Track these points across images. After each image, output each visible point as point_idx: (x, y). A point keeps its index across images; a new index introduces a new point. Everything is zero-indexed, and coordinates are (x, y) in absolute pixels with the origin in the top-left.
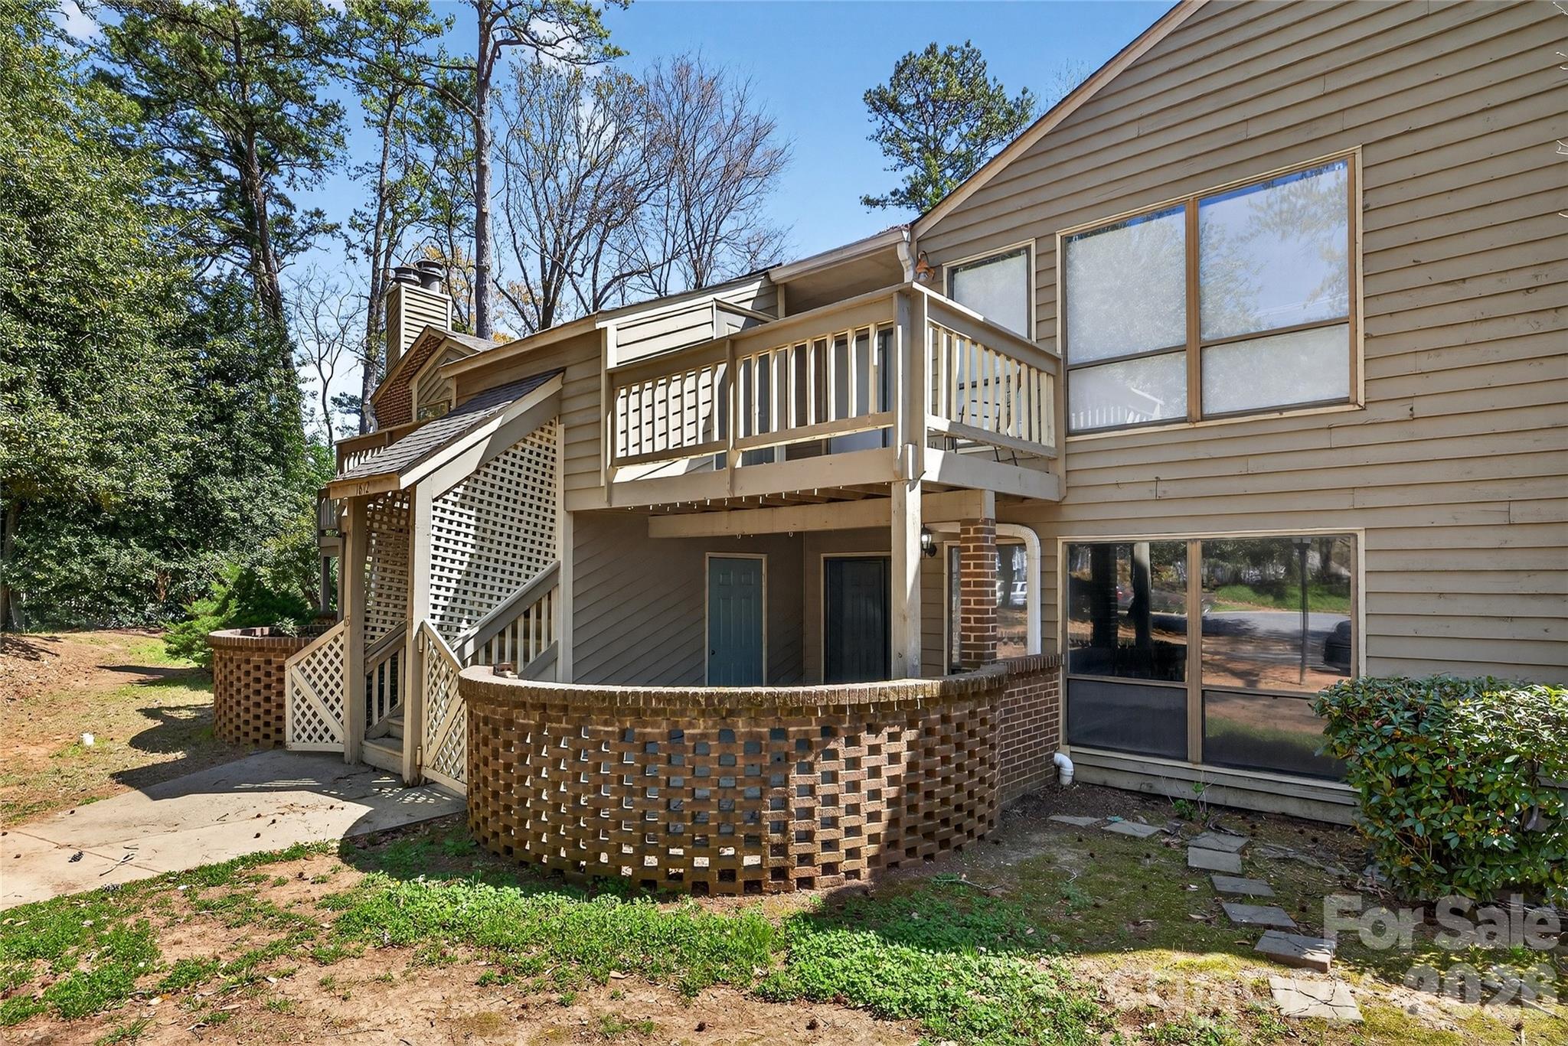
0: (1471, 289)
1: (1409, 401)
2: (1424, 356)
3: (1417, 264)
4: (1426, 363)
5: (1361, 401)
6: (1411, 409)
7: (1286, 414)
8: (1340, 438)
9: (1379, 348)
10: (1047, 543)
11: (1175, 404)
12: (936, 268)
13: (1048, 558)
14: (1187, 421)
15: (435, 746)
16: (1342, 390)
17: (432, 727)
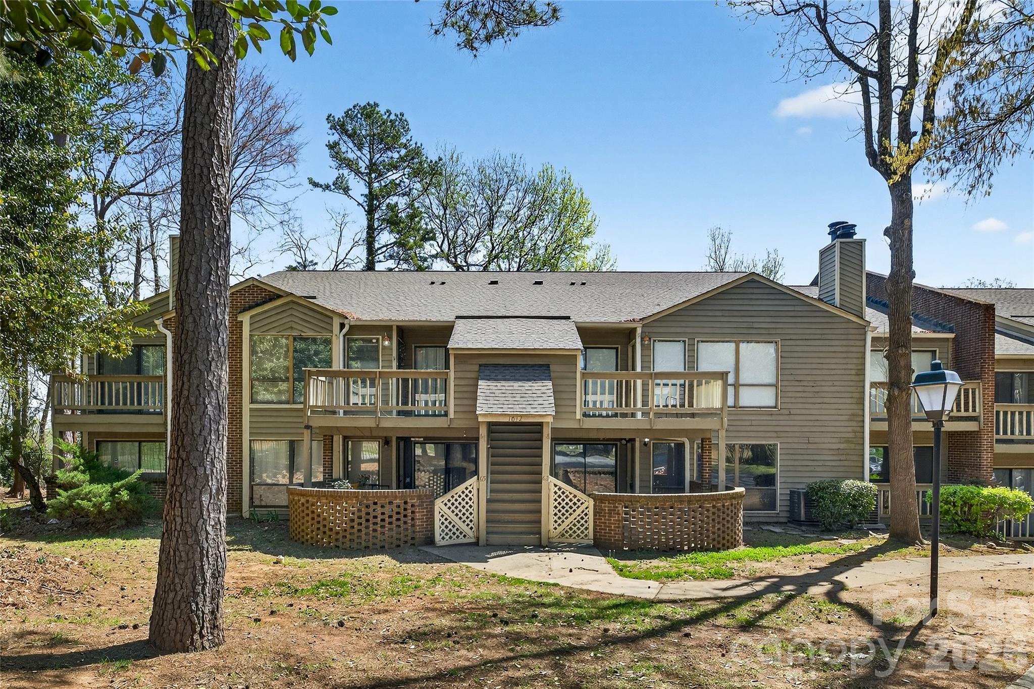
0: (803, 383)
1: (789, 409)
2: (793, 398)
3: (792, 374)
4: (793, 400)
5: (779, 408)
6: (790, 412)
7: (762, 409)
8: (772, 417)
9: (784, 394)
10: (692, 442)
11: (731, 402)
12: (650, 339)
13: (692, 448)
14: (734, 407)
15: (560, 529)
16: (774, 405)
17: (556, 522)
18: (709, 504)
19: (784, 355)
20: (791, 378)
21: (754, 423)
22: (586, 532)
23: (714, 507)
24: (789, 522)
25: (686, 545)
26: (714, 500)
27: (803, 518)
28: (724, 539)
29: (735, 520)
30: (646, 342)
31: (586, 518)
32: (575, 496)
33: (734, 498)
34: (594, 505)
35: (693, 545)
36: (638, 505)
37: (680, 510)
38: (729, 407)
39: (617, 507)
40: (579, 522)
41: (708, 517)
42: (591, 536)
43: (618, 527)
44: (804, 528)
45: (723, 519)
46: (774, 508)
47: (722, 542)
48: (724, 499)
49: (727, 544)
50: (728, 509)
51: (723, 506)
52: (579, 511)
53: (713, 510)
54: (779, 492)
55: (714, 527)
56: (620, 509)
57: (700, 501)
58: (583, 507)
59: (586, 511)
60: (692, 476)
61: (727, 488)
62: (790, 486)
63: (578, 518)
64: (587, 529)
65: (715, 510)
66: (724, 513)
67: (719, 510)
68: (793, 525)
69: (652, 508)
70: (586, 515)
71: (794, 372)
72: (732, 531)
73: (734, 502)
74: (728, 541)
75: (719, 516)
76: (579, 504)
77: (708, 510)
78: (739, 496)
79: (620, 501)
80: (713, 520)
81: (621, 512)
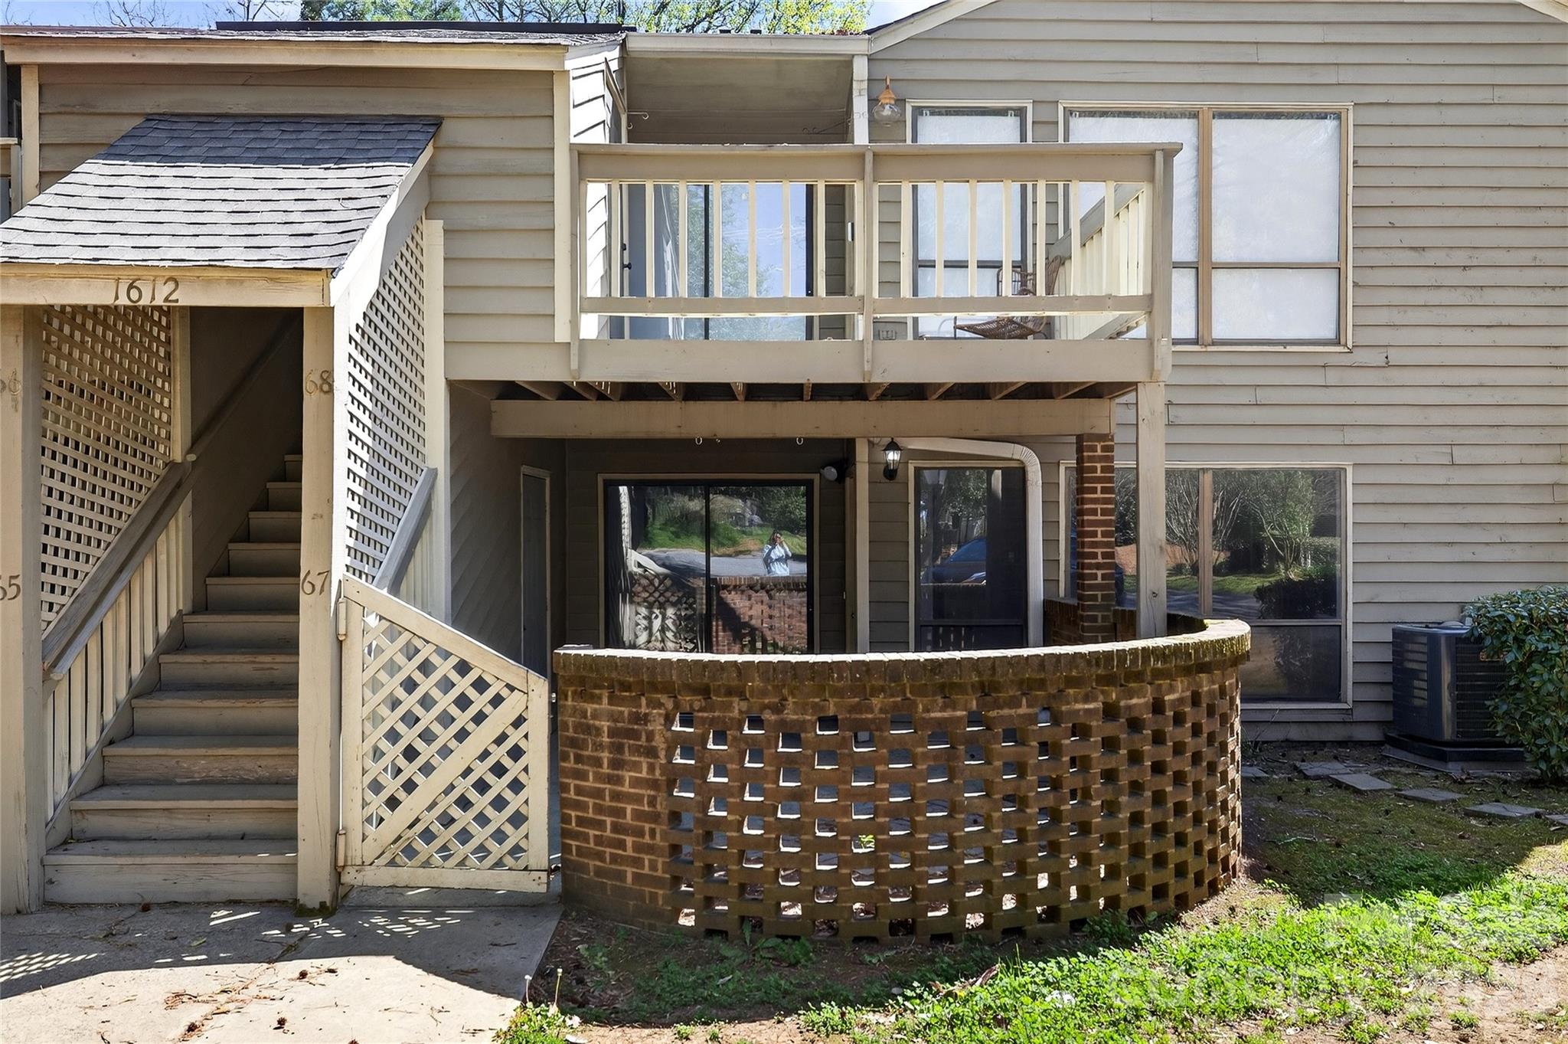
0: (1430, 258)
1: (1383, 350)
2: (1395, 310)
3: (1392, 226)
4: (1397, 317)
5: (1350, 345)
6: (1387, 358)
7: (1289, 349)
8: (1333, 377)
9: (1366, 298)
10: (1049, 467)
11: (1183, 325)
12: (901, 102)
13: (1050, 486)
14: (1196, 342)
15: (396, 822)
16: (1330, 334)
17: (376, 787)
18: (1087, 699)
19: (1366, 158)
20: (1392, 238)
21: (1263, 396)
22: (514, 836)
23: (1110, 712)
24: (1389, 740)
25: (973, 906)
26: (1108, 680)
27: (1448, 732)
28: (1160, 860)
29: (1212, 768)
30: (887, 112)
31: (514, 769)
32: (463, 668)
33: (1203, 668)
34: (554, 708)
35: (1009, 903)
36: (737, 707)
37: (940, 731)
38: (1176, 342)
39: (645, 719)
40: (482, 786)
41: (1081, 763)
42: (538, 848)
43: (654, 818)
44: (1454, 769)
45: (1158, 768)
46: (1335, 695)
47: (1152, 877)
48: (1158, 674)
49: (1175, 888)
50: (1179, 719)
51: (1158, 707)
52: (482, 737)
53: (1111, 729)
54: (1350, 634)
55: (1111, 808)
56: (657, 726)
57: (1042, 684)
58: (499, 720)
59: (515, 737)
60: (1050, 582)
61: (1175, 624)
62: (1392, 614)
63: (481, 770)
64: (518, 819)
65: (1117, 729)
66: (1158, 738)
67: (1135, 725)
68: (1410, 758)
69: (802, 725)
70: (516, 753)
71: (1398, 217)
72: (1197, 819)
73: (1207, 685)
74: (1181, 871)
75: (1135, 758)
76: (480, 701)
77: (1081, 731)
78: (1223, 656)
79: (654, 687)
80: (1110, 776)
81: (659, 742)
